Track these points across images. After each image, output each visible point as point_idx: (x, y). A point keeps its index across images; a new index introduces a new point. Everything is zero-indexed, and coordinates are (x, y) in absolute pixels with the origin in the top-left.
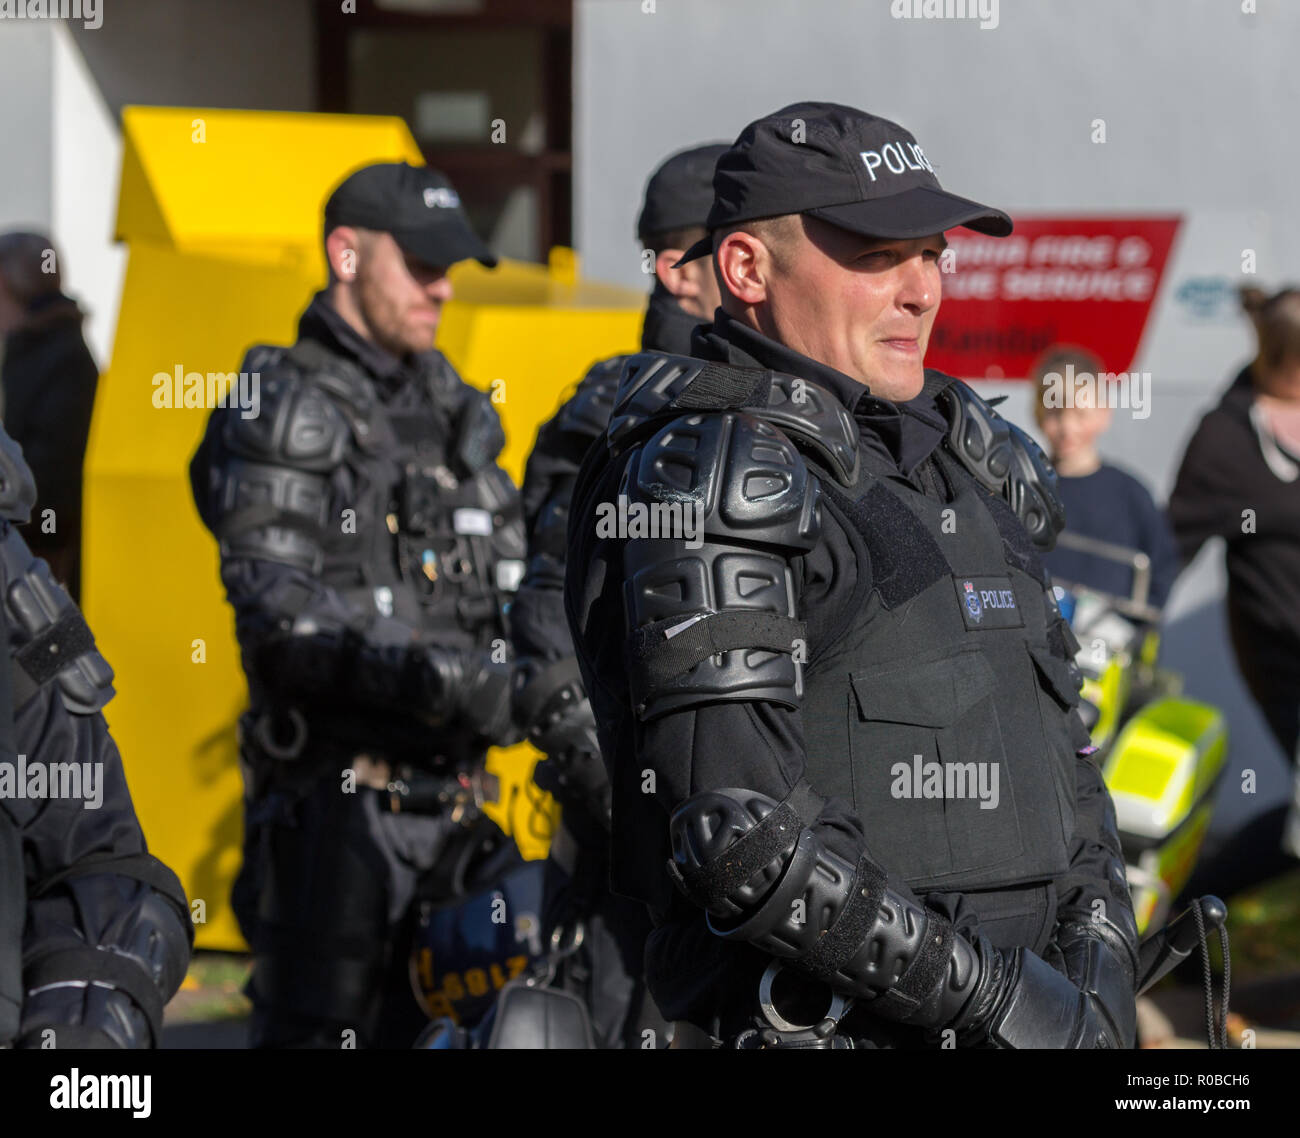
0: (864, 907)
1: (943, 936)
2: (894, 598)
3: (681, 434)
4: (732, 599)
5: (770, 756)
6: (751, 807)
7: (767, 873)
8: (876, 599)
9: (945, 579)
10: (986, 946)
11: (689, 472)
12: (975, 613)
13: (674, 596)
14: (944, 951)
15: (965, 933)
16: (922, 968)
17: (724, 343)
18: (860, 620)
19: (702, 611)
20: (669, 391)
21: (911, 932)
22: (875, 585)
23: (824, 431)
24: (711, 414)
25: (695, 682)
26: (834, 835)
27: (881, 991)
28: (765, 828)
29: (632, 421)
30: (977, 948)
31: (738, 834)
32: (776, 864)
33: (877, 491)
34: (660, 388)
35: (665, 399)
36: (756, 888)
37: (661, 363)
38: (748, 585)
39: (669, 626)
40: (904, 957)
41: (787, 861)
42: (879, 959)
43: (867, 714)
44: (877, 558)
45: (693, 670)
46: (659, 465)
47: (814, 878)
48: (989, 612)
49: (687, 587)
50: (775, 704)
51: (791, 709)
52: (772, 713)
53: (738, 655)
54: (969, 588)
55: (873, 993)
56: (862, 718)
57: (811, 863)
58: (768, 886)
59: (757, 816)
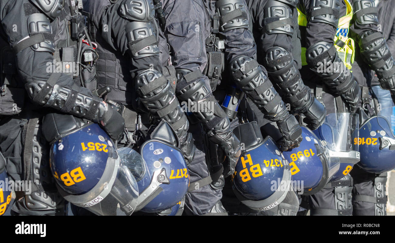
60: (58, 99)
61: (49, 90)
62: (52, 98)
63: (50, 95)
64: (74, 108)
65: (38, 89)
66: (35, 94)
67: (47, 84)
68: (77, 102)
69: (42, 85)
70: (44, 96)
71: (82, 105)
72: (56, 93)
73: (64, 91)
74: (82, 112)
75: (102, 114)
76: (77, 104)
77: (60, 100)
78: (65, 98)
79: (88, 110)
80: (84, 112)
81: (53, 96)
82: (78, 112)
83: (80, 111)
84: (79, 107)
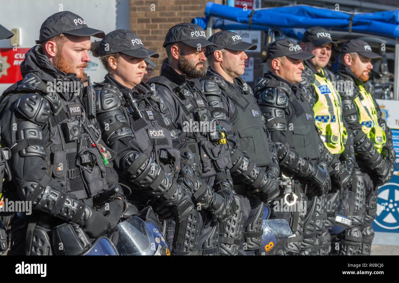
0: (297, 159)
1: (308, 163)
2: (298, 116)
3: (269, 91)
4: (277, 115)
5: (283, 138)
6: (281, 145)
7: (283, 155)
8: (295, 116)
9: (304, 113)
10: (313, 165)
11: (271, 97)
12: (308, 118)
13: (269, 115)
14: (308, 165)
15: (310, 163)
16: (305, 168)
17: (271, 76)
18: (293, 119)
19: (273, 117)
20: (265, 83)
21: (303, 163)
22: (295, 114)
23: (288, 91)
24: (273, 88)
25: (273, 128)
26: (292, 149)
27: (299, 172)
28: (283, 148)
29: (259, 88)
30: (312, 165)
31: (279, 149)
32: (285, 153)
33: (294, 100)
34: (263, 83)
35: (265, 85)
36: (282, 157)
37: (263, 79)
38: (279, 113)
39: (268, 119)
40: (303, 166)
41: (286, 153)
42: (299, 167)
43: (295, 133)
44: (295, 110)
45: (272, 126)
46: (266, 96)
47: (290, 155)
48: (309, 118)
49: (271, 114)
50: (283, 131)
51: (285, 132)
52: (283, 132)
53: (278, 124)
54: (307, 114)
55: (298, 172)
56: (293, 134)
57: (290, 153)
58: (283, 157)
59: (282, 146)
60: (49, 199)
61: (41, 191)
62: (44, 198)
63: (42, 196)
64: (63, 209)
65: (31, 190)
66: (28, 194)
67: (40, 185)
68: (66, 204)
69: (35, 186)
70: (37, 197)
71: (70, 206)
72: (48, 193)
73: (55, 193)
74: (69, 214)
75: (88, 217)
76: (66, 205)
77: (51, 200)
78: (56, 199)
79: (75, 212)
80: (71, 215)
81: (45, 196)
82: (65, 214)
83: (67, 213)
84: (67, 208)
